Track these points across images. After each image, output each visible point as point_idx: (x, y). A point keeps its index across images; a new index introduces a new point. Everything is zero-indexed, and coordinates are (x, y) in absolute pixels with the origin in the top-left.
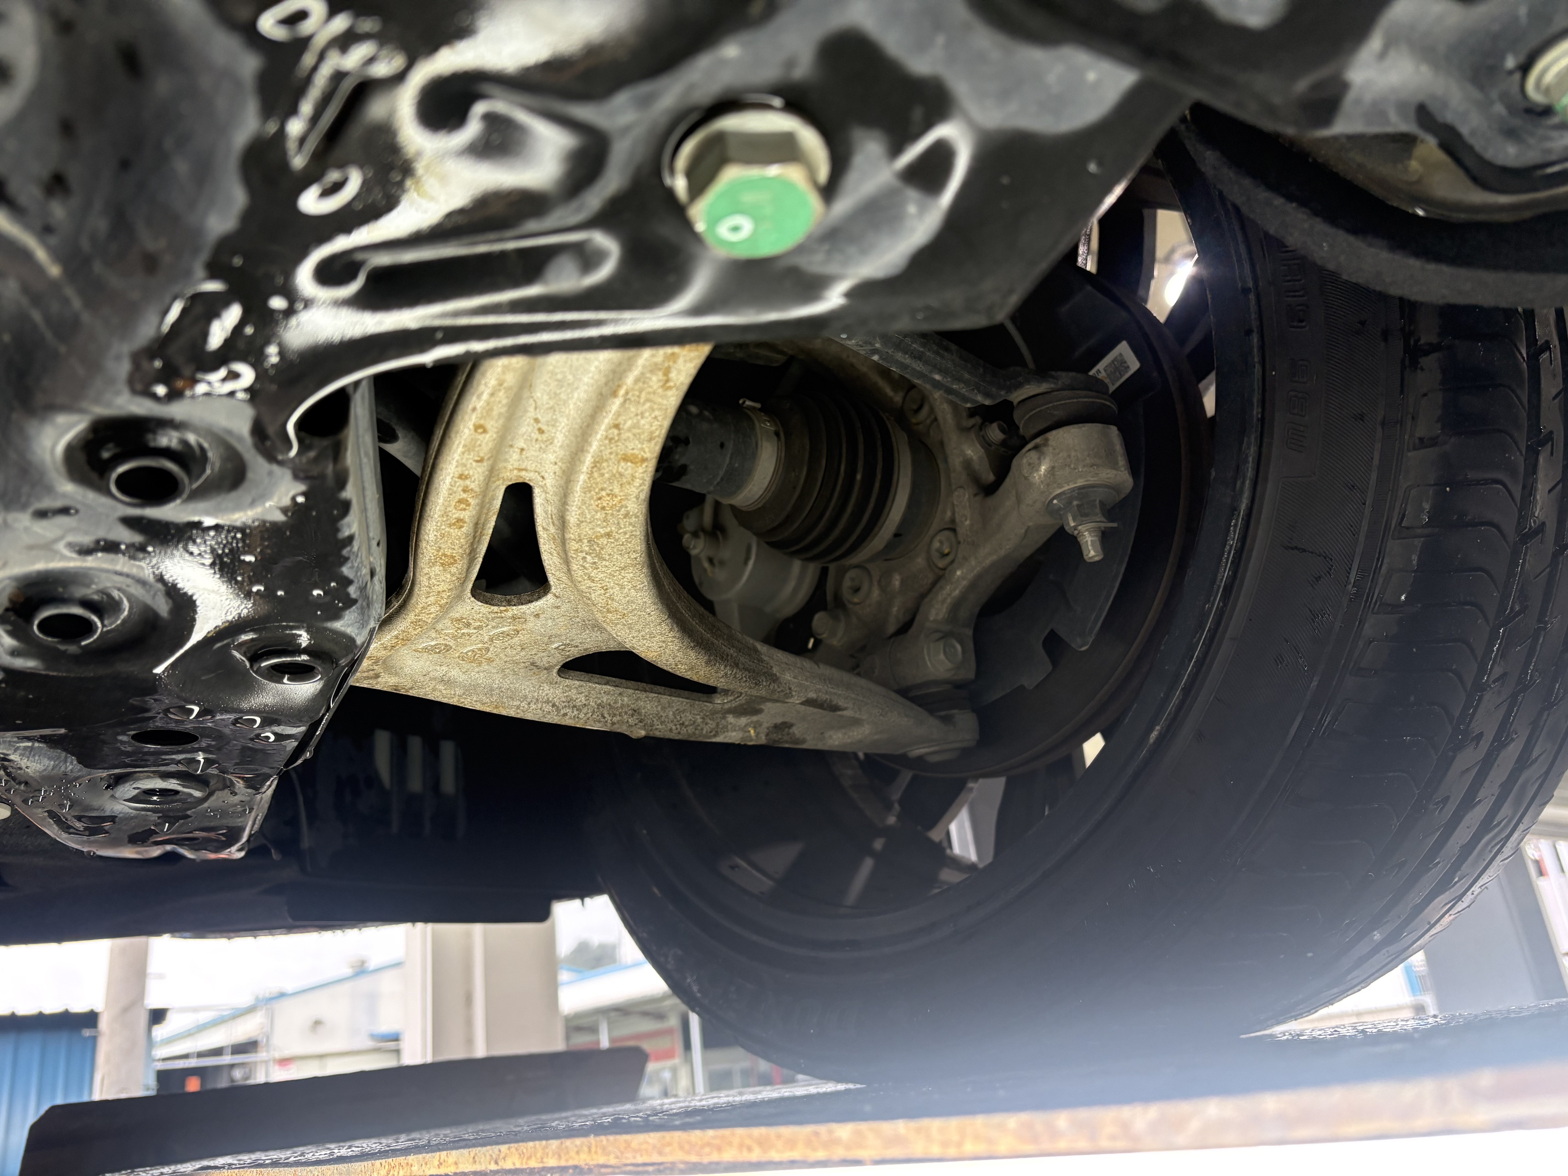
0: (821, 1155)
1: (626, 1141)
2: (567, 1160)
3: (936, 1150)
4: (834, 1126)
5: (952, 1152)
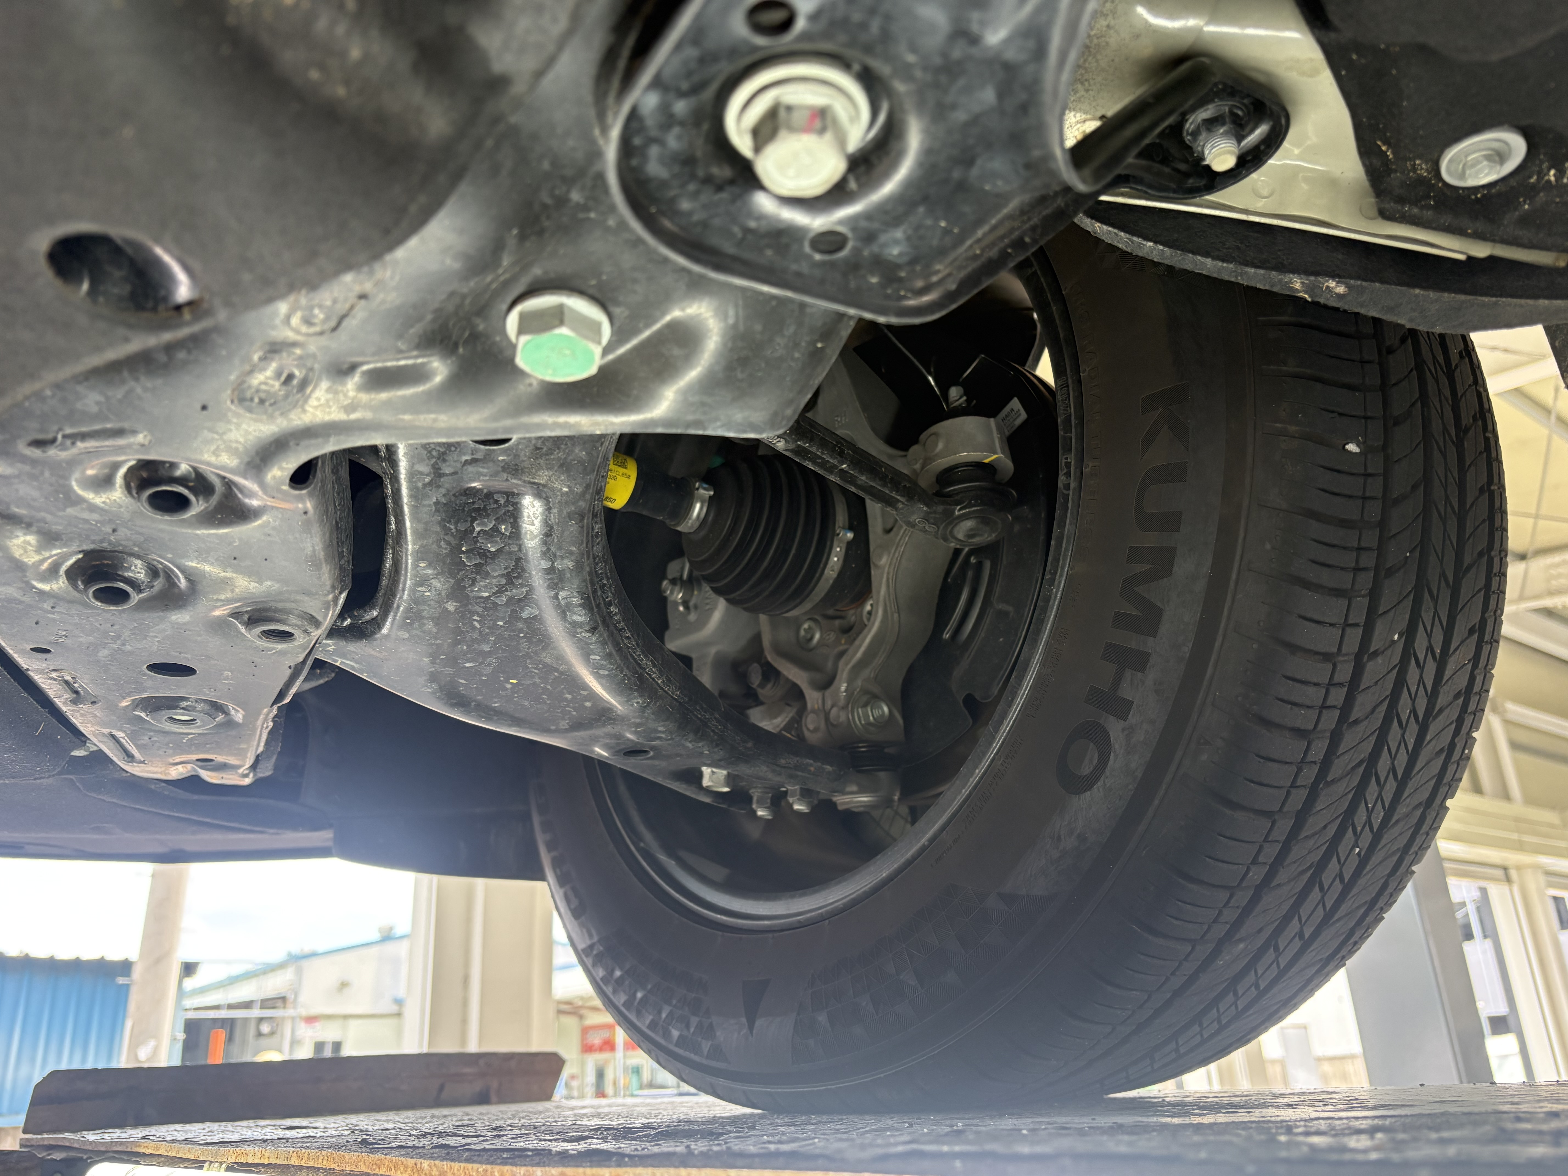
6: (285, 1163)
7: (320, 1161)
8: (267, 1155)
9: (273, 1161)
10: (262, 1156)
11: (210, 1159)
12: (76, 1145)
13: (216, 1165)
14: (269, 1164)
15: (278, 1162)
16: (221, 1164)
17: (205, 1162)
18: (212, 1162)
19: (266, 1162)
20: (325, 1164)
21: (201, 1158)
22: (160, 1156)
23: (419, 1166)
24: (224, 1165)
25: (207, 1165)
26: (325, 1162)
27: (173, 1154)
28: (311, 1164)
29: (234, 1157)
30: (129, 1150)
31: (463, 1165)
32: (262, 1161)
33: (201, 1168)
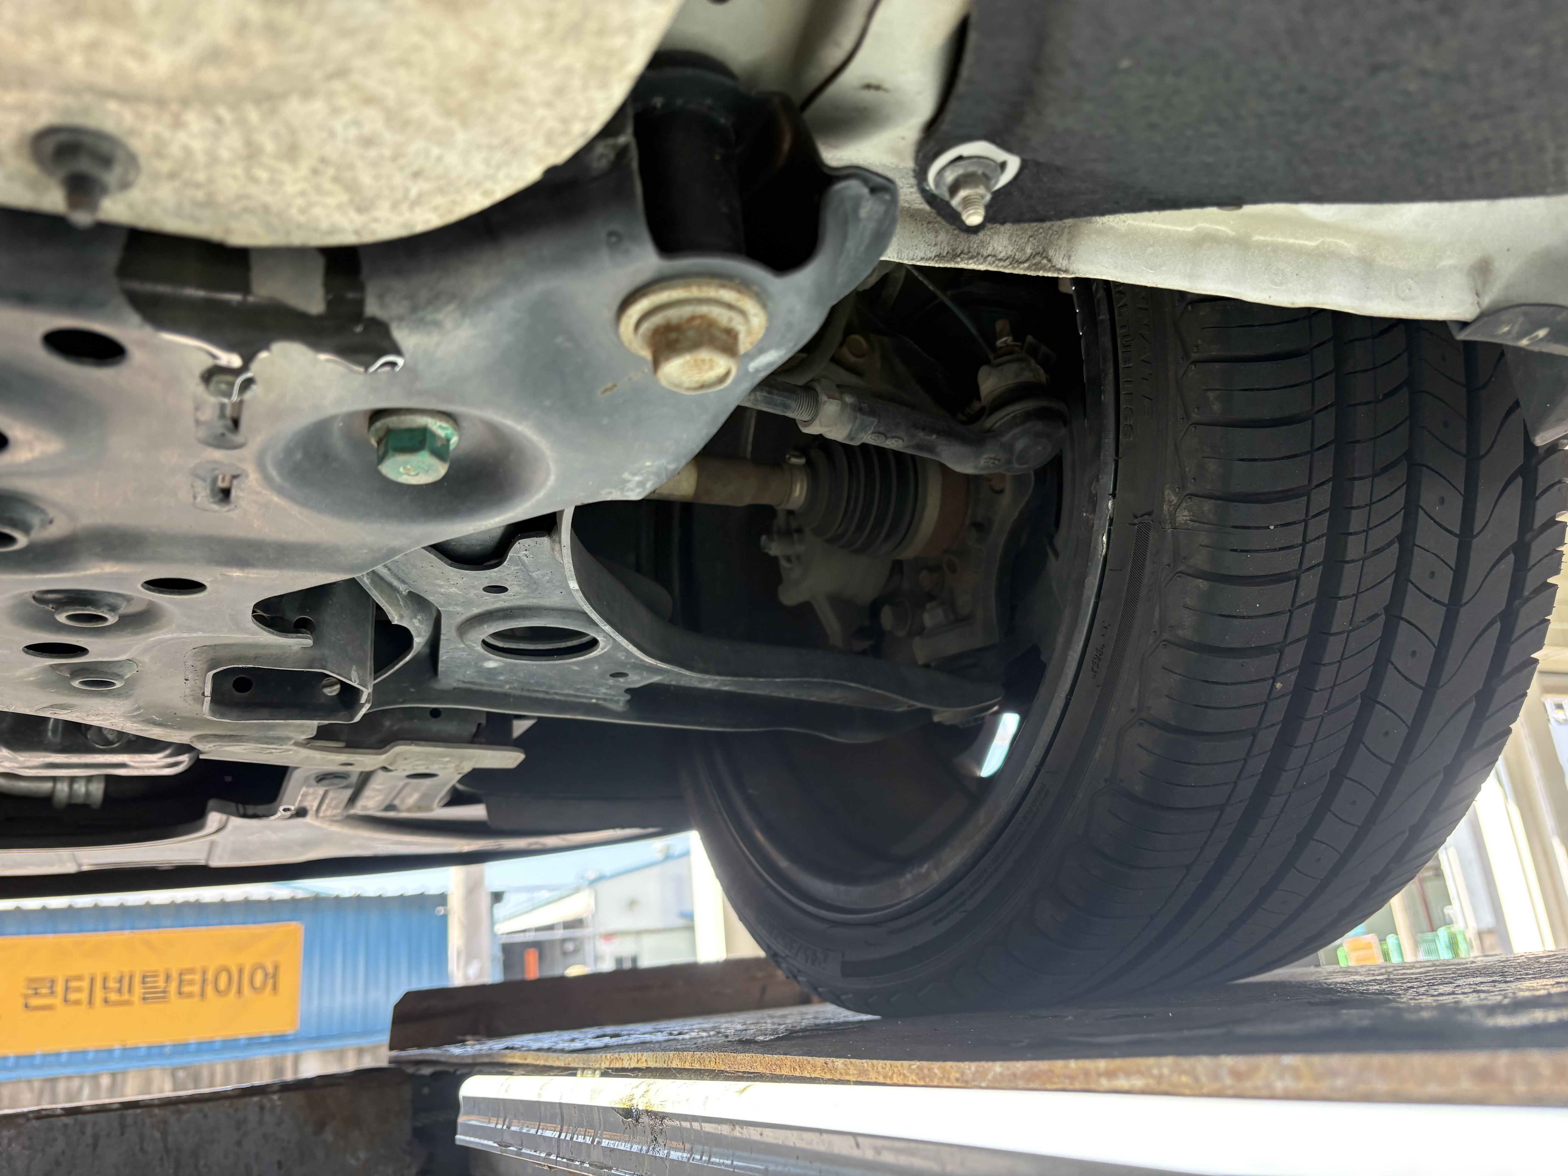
0: (828, 1076)
1: (734, 1057)
2: (704, 1066)
3: (881, 1080)
4: (834, 1059)
5: (888, 1081)
8: (644, 1059)
9: (652, 1065)
10: (639, 1060)
11: (581, 1066)
12: (443, 1059)
13: (590, 1072)
14: (647, 1068)
15: (658, 1065)
16: (595, 1070)
17: (576, 1069)
18: (584, 1069)
20: (712, 1066)
21: (572, 1065)
22: (527, 1065)
24: (598, 1072)
25: (579, 1072)
27: (541, 1062)
29: (607, 1063)
30: (496, 1060)
32: (639, 1065)
33: (575, 1075)
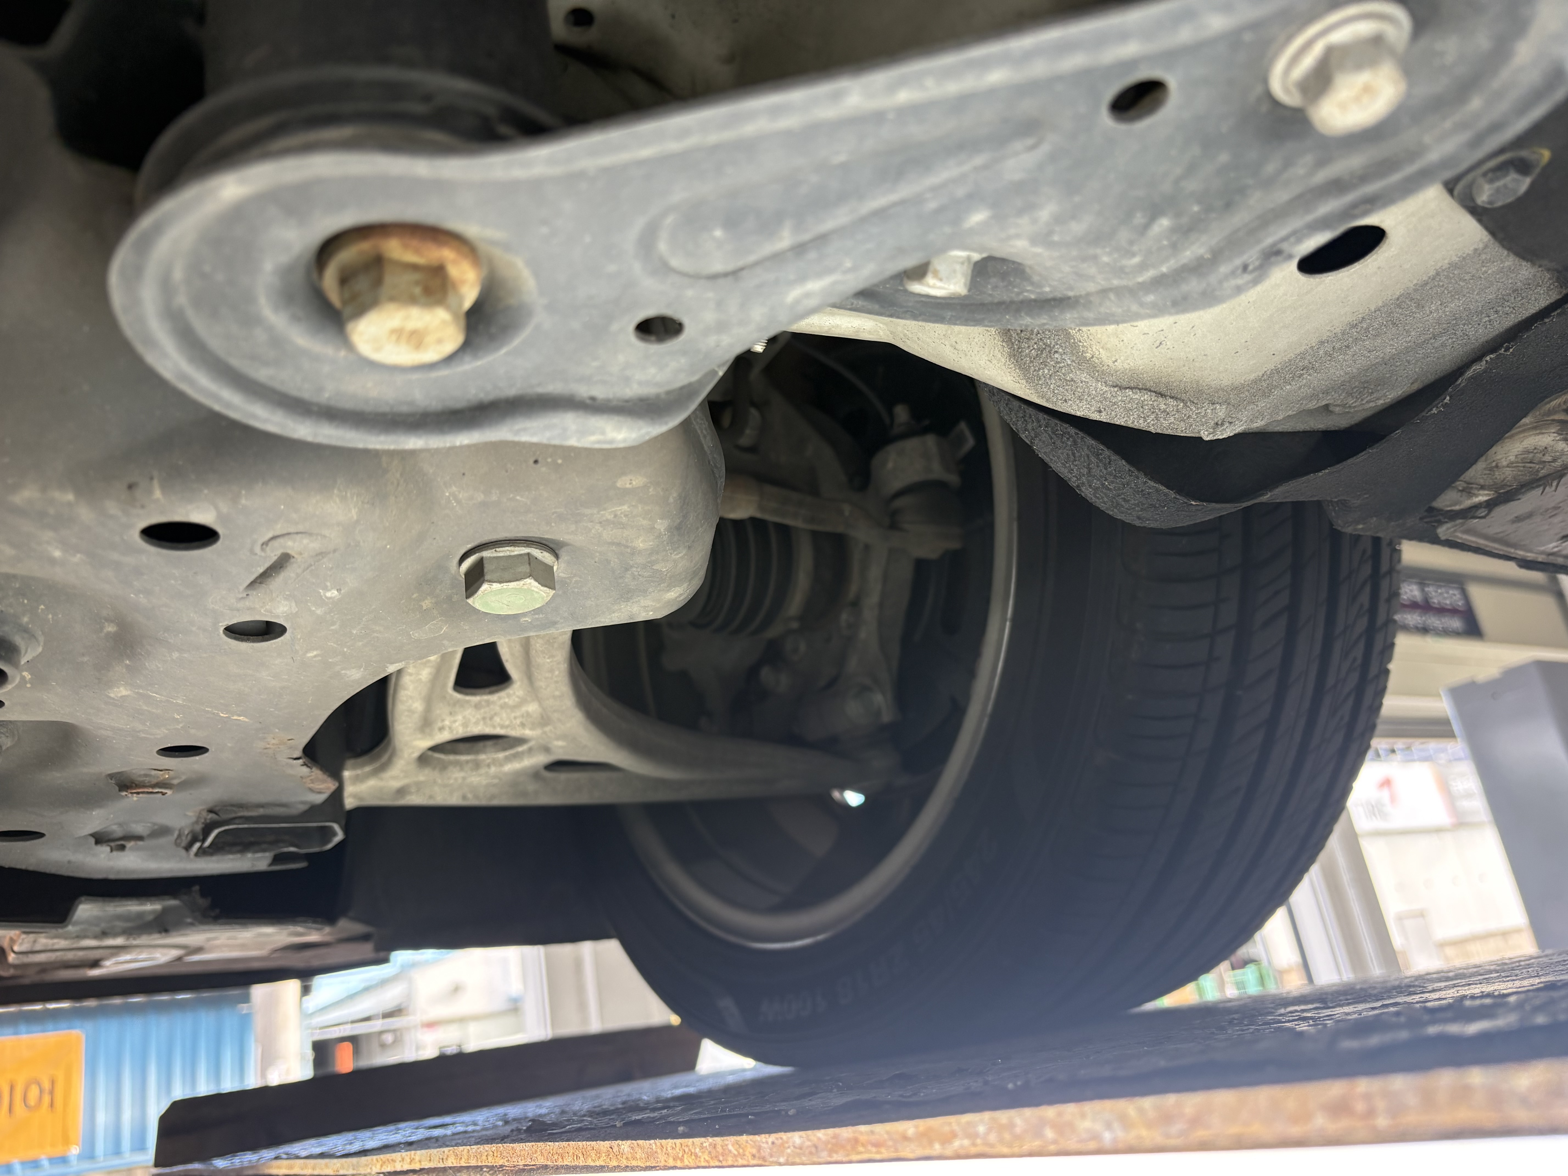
6: (441, 1165)
7: (484, 1158)
8: (417, 1158)
9: (426, 1165)
10: (412, 1160)
11: (351, 1172)
12: (206, 1174)
14: (422, 1170)
15: (432, 1165)
19: (417, 1167)
20: (491, 1162)
21: (341, 1172)
23: (616, 1149)
26: (490, 1159)
27: (309, 1171)
28: (473, 1163)
29: (378, 1166)
30: (261, 1172)
31: (678, 1141)
32: (413, 1167)
